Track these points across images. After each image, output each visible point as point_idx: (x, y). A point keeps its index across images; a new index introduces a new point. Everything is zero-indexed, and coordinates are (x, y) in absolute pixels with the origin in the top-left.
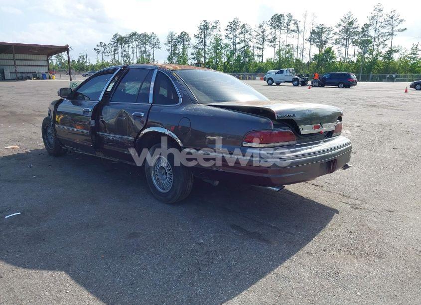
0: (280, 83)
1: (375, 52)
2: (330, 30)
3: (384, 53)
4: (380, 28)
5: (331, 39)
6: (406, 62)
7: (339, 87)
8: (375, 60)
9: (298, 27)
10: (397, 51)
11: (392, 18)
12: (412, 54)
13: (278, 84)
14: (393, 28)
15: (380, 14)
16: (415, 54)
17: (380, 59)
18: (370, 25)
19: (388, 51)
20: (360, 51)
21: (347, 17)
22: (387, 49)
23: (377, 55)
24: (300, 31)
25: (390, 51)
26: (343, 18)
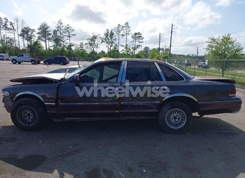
0: (21, 63)
1: (62, 46)
2: (33, 31)
3: (67, 46)
4: (63, 33)
5: (34, 36)
6: (79, 51)
7: (61, 65)
8: (63, 49)
9: (13, 27)
10: (73, 45)
11: (68, 28)
12: (80, 47)
13: (20, 63)
14: (69, 33)
15: (62, 25)
16: (82, 47)
17: (66, 49)
18: (58, 30)
19: (69, 45)
20: (54, 44)
21: (43, 25)
22: (68, 44)
23: (63, 47)
24: (15, 29)
25: (70, 45)
26: (41, 25)
